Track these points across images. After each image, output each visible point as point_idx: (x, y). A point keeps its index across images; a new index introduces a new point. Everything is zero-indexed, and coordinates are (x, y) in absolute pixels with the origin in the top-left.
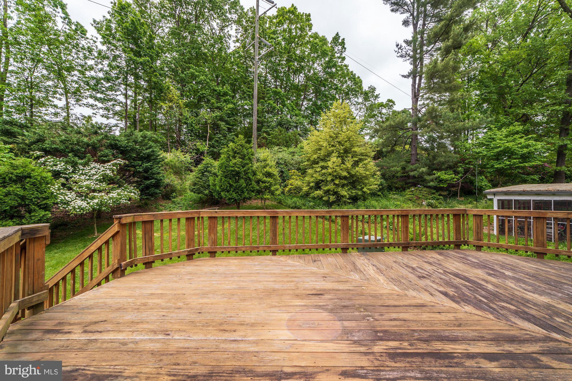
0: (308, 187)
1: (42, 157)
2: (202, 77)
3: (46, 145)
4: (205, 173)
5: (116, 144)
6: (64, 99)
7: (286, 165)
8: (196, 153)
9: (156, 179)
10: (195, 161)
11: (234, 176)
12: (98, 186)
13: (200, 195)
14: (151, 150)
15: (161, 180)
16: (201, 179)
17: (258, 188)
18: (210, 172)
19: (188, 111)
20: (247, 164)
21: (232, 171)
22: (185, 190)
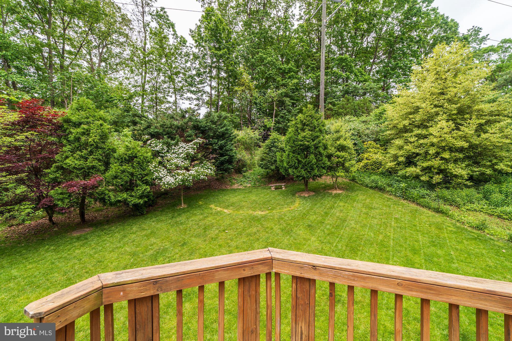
0: (395, 163)
1: (150, 139)
2: (269, 59)
3: (151, 130)
4: (272, 149)
5: (198, 124)
6: (173, 96)
7: (360, 136)
8: (264, 130)
9: (229, 155)
10: (262, 137)
11: (303, 150)
12: (183, 163)
13: (267, 170)
14: (225, 128)
15: (233, 156)
16: (268, 154)
17: (329, 163)
18: (276, 147)
19: (257, 92)
20: (318, 137)
21: (301, 145)
22: (254, 165)
